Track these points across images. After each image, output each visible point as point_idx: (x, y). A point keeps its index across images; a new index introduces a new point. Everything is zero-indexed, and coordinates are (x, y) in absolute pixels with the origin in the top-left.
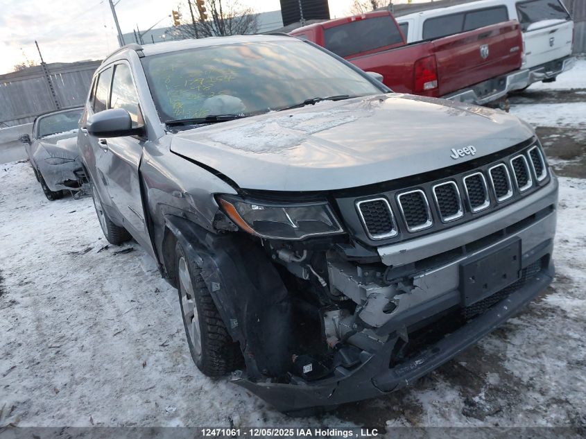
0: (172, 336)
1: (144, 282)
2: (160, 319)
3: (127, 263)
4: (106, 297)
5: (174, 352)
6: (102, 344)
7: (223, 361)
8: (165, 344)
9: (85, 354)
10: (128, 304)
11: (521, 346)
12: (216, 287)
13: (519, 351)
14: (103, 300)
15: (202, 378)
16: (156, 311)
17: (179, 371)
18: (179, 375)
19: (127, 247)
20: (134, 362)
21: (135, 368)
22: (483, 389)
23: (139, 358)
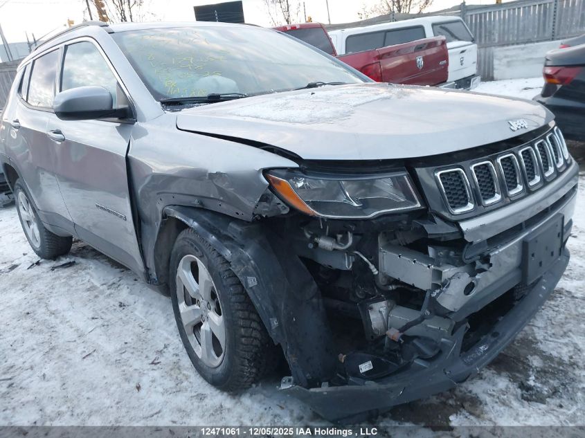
0: (161, 352)
1: (101, 297)
2: (138, 336)
3: (72, 277)
4: (57, 318)
5: (171, 370)
6: (71, 370)
7: (254, 370)
8: (156, 362)
9: (51, 383)
10: (91, 322)
11: (546, 328)
12: (252, 282)
13: (546, 333)
14: (52, 320)
15: (217, 395)
16: (129, 327)
17: (186, 390)
18: (188, 394)
19: (64, 261)
20: (122, 385)
21: (127, 392)
22: (531, 373)
23: (128, 380)
